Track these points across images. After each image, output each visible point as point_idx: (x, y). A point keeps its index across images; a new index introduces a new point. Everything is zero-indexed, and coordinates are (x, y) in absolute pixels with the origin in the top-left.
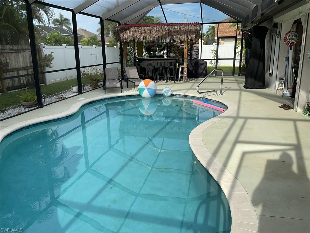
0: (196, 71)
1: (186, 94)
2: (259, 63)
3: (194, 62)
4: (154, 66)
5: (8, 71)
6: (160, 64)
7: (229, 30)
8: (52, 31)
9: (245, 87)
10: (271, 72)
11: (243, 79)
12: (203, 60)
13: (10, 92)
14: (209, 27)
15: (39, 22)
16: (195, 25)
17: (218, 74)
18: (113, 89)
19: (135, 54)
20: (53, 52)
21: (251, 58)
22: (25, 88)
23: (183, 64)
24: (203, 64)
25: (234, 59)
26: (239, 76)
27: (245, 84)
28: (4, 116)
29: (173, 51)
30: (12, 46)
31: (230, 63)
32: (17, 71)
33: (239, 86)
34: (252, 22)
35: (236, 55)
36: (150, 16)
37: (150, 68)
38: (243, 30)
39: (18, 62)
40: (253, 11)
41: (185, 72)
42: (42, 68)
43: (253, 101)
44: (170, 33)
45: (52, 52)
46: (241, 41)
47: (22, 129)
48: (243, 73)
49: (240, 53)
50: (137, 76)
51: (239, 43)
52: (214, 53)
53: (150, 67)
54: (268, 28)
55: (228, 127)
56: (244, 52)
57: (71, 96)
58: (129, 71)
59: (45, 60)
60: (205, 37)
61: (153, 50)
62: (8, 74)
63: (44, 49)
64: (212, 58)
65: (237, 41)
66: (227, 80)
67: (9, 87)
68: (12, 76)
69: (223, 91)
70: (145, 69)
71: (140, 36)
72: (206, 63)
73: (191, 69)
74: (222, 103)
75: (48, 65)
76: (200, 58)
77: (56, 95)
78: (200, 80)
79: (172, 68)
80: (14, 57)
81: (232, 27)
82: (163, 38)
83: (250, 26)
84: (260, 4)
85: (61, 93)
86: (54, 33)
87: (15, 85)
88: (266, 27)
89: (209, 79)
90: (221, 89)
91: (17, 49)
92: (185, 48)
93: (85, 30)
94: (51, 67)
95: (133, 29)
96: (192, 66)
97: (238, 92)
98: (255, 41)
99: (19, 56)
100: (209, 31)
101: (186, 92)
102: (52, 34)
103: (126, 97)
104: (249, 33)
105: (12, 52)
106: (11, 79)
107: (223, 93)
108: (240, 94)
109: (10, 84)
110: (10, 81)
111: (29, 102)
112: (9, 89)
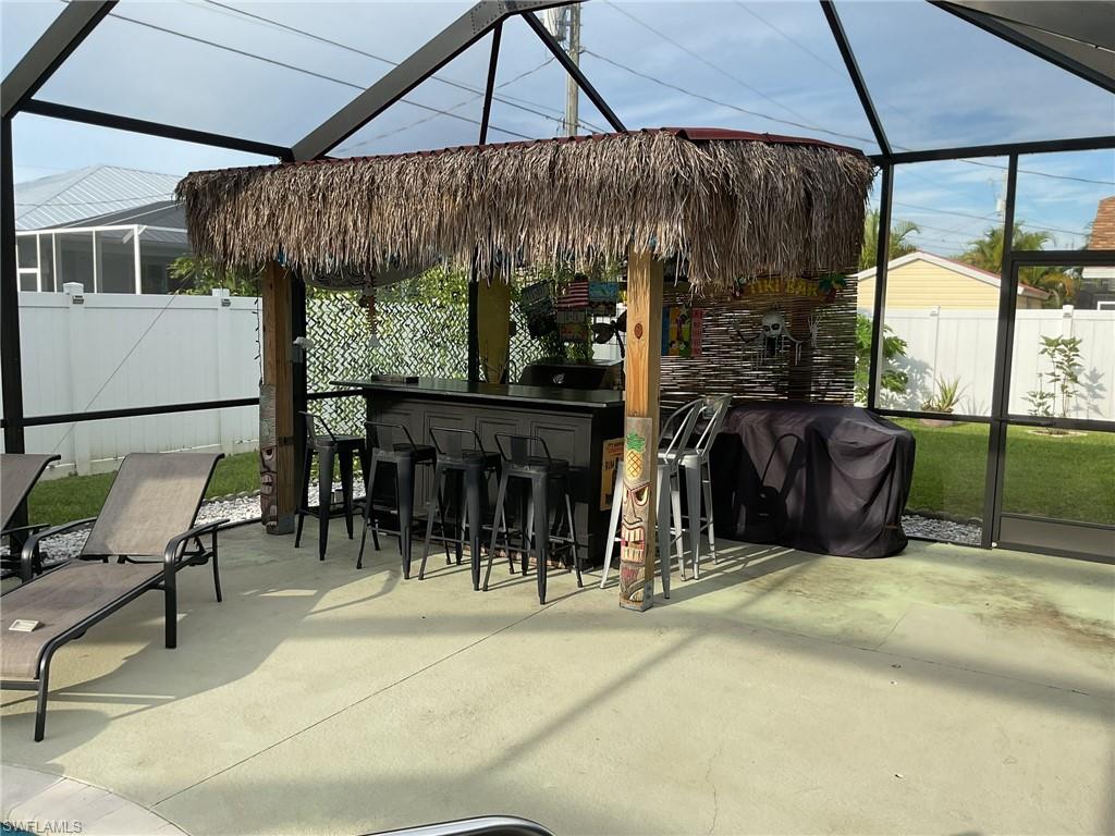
29: (681, 339)
96: (781, 457)
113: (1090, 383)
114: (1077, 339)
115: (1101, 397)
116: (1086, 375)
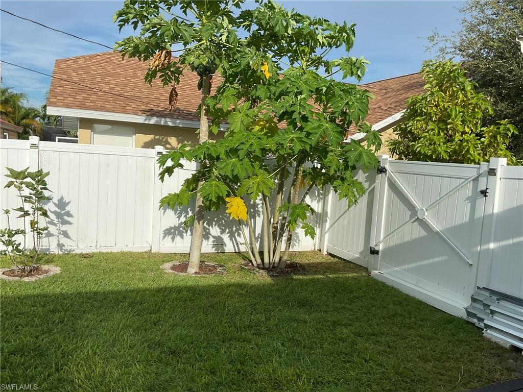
113: (59, 211)
114: (45, 171)
115: (70, 223)
116: (54, 204)
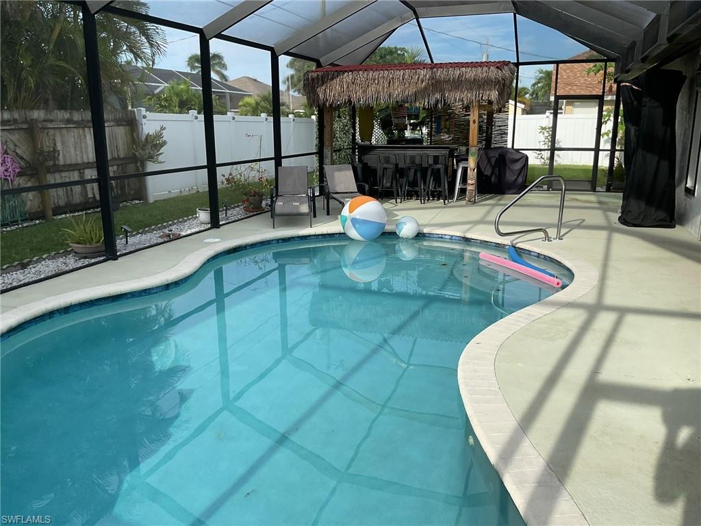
0: (501, 177)
1: (469, 235)
2: (658, 162)
3: (494, 155)
4: (397, 165)
5: (58, 169)
6: (411, 159)
7: (586, 80)
8: (173, 81)
9: (623, 220)
10: (689, 184)
11: (616, 200)
12: (518, 150)
13: (60, 217)
14: (537, 74)
15: (136, 60)
16: (498, 68)
17: (555, 185)
18: (293, 219)
19: (354, 135)
20: (165, 129)
21: (640, 151)
22: (96, 210)
23: (467, 160)
24: (517, 161)
25: (597, 150)
26: (608, 190)
27: (622, 213)
28: (22, 278)
29: (445, 127)
30: (71, 114)
31: (587, 160)
32: (79, 170)
33: (607, 218)
34: (644, 60)
35: (602, 140)
36: (396, 48)
37: (386, 169)
38: (619, 79)
39: (84, 150)
40: (646, 32)
41: (472, 181)
42: (139, 164)
43: (641, 260)
44: (436, 85)
45: (163, 128)
46: (613, 107)
47: (50, 314)
48: (616, 183)
49: (611, 135)
50: (353, 187)
51: (609, 111)
52: (547, 135)
53: (385, 166)
54: (684, 74)
55: (571, 334)
56: (621, 133)
57: (193, 231)
58: (333, 176)
59: (144, 145)
60: (527, 96)
61: (397, 125)
62: (57, 175)
63: (144, 121)
64: (543, 147)
65: (605, 108)
66: (577, 200)
67: (59, 206)
68: (67, 180)
69: (563, 231)
70: (375, 170)
71: (364, 92)
72: (524, 159)
73: (488, 172)
74: (559, 264)
75: (152, 158)
76: (509, 146)
77: (159, 229)
78: (509, 198)
79: (439, 170)
80: (73, 139)
81: (592, 74)
82: (419, 96)
83: (638, 70)
84: (666, 11)
85: (170, 225)
86: (179, 84)
87: (74, 203)
88: (682, 72)
89: (531, 197)
90: (560, 225)
91: (80, 119)
92: (471, 123)
93: (255, 80)
94: (159, 163)
95: (348, 77)
96: (491, 165)
97: (604, 234)
98: (651, 108)
99: (85, 136)
100: (538, 83)
101: (469, 229)
102: (172, 88)
103: (320, 237)
104: (634, 87)
105: (68, 126)
106: (65, 188)
107: (563, 236)
108: (609, 240)
109: (61, 199)
110: (61, 191)
111: (88, 246)
112: (58, 210)
